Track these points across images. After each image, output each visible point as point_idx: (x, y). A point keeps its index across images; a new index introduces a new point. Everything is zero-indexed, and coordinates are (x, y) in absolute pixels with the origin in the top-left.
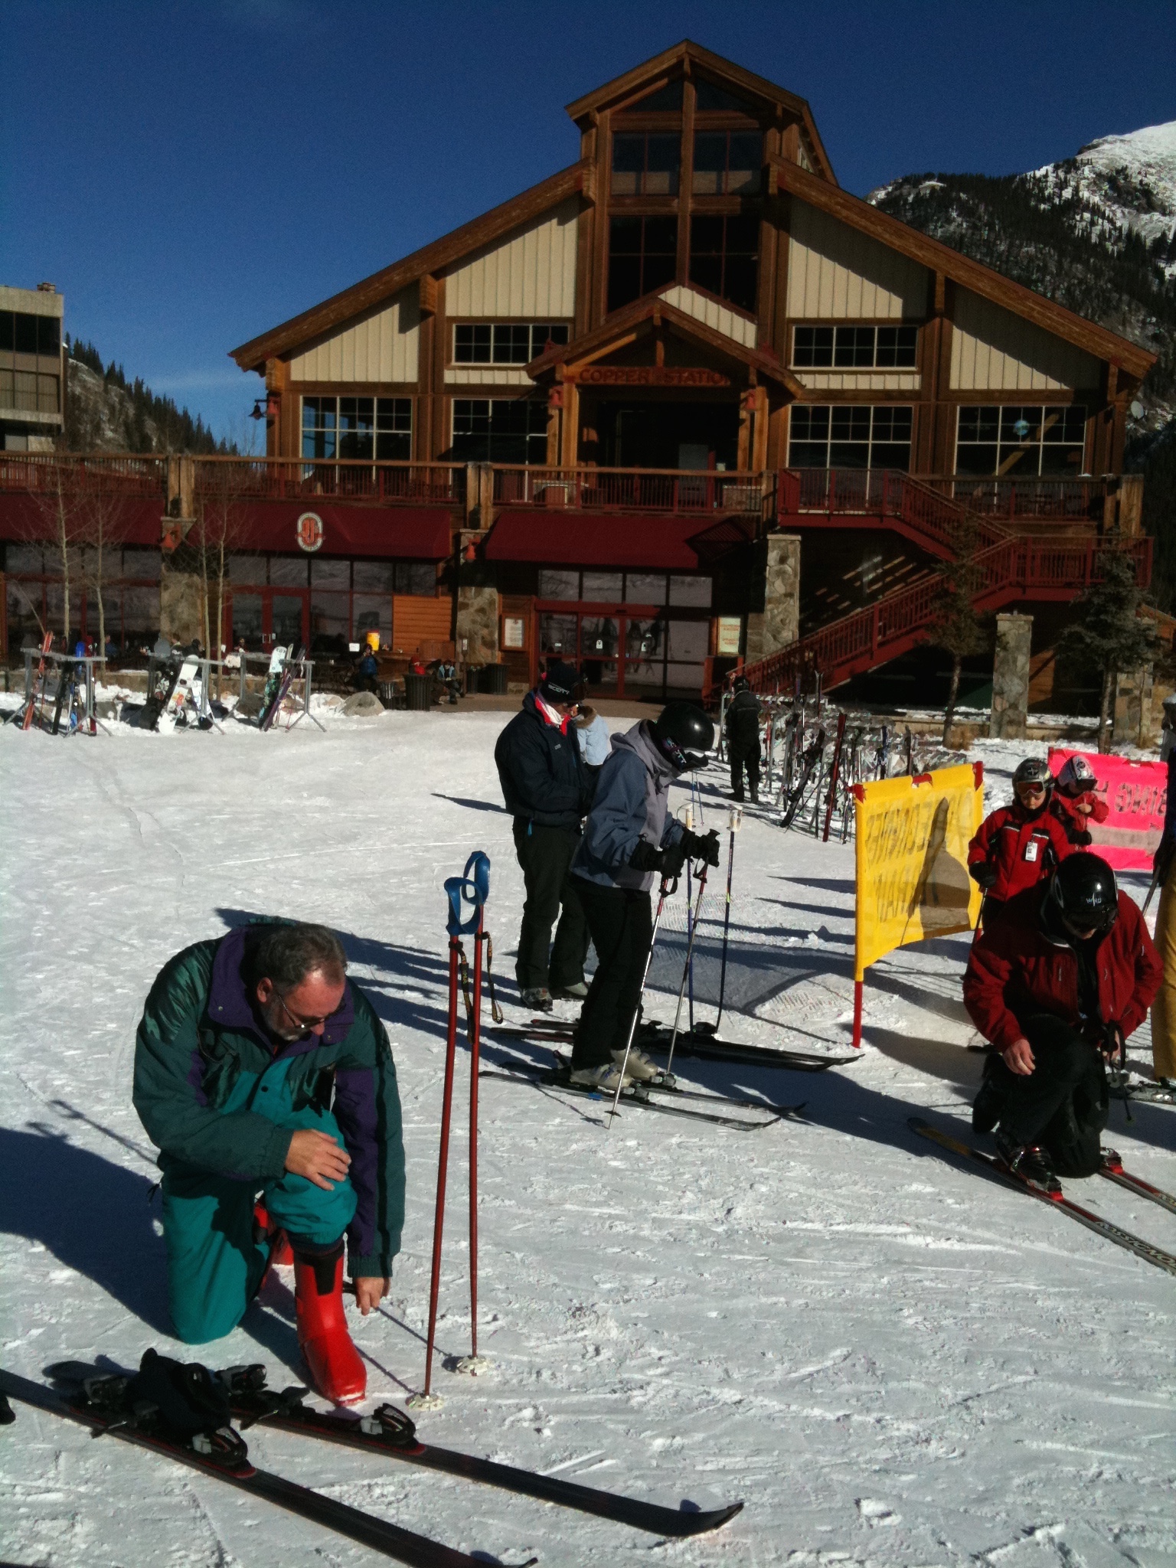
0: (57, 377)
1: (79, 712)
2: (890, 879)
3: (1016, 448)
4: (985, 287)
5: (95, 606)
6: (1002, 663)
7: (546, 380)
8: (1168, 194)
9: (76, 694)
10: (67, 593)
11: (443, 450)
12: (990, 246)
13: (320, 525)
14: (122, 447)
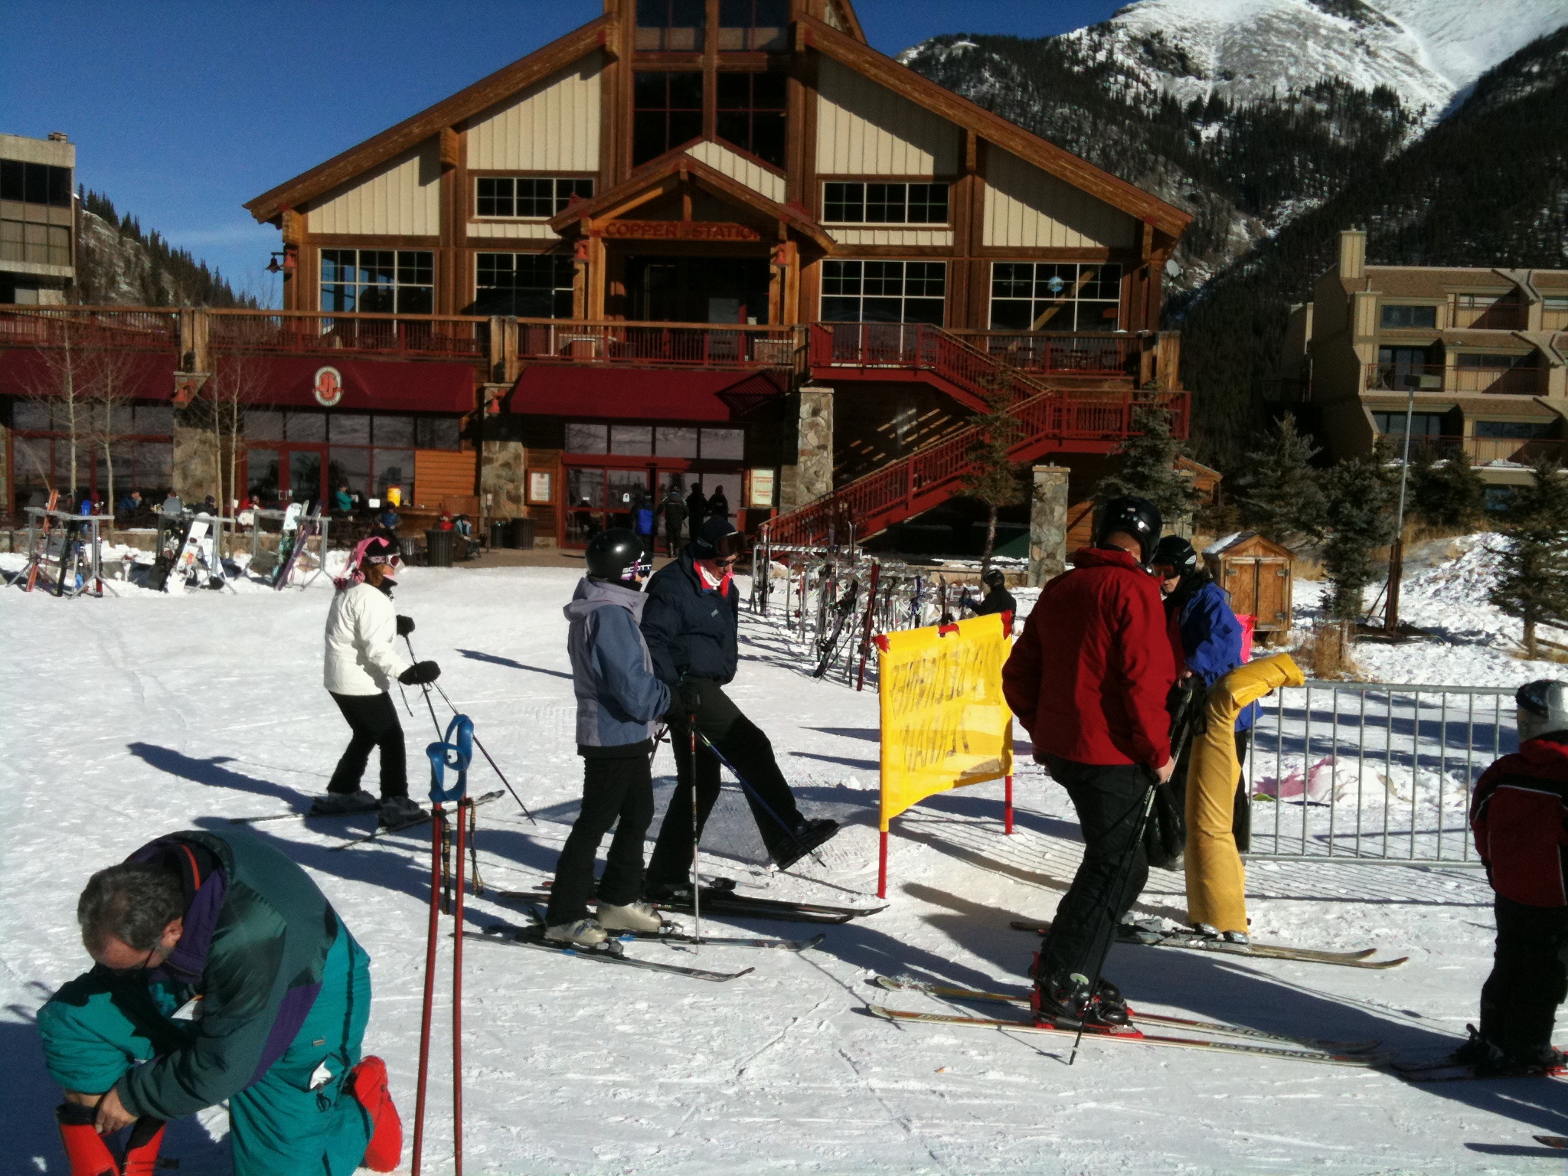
0: (68, 229)
1: (85, 572)
2: (918, 728)
3: (1051, 304)
4: (1016, 146)
5: (103, 462)
6: (1039, 513)
7: (571, 235)
8: (1203, 58)
9: (81, 554)
10: (73, 450)
11: (466, 304)
12: (1023, 107)
13: (339, 379)
14: (138, 300)
